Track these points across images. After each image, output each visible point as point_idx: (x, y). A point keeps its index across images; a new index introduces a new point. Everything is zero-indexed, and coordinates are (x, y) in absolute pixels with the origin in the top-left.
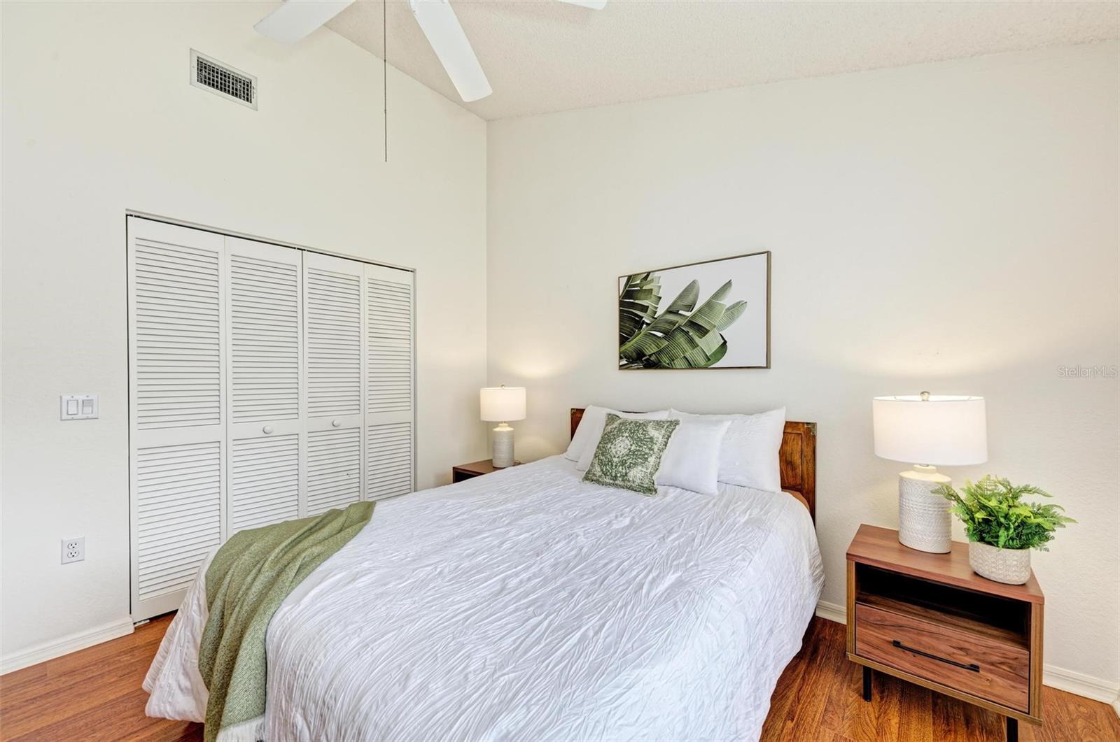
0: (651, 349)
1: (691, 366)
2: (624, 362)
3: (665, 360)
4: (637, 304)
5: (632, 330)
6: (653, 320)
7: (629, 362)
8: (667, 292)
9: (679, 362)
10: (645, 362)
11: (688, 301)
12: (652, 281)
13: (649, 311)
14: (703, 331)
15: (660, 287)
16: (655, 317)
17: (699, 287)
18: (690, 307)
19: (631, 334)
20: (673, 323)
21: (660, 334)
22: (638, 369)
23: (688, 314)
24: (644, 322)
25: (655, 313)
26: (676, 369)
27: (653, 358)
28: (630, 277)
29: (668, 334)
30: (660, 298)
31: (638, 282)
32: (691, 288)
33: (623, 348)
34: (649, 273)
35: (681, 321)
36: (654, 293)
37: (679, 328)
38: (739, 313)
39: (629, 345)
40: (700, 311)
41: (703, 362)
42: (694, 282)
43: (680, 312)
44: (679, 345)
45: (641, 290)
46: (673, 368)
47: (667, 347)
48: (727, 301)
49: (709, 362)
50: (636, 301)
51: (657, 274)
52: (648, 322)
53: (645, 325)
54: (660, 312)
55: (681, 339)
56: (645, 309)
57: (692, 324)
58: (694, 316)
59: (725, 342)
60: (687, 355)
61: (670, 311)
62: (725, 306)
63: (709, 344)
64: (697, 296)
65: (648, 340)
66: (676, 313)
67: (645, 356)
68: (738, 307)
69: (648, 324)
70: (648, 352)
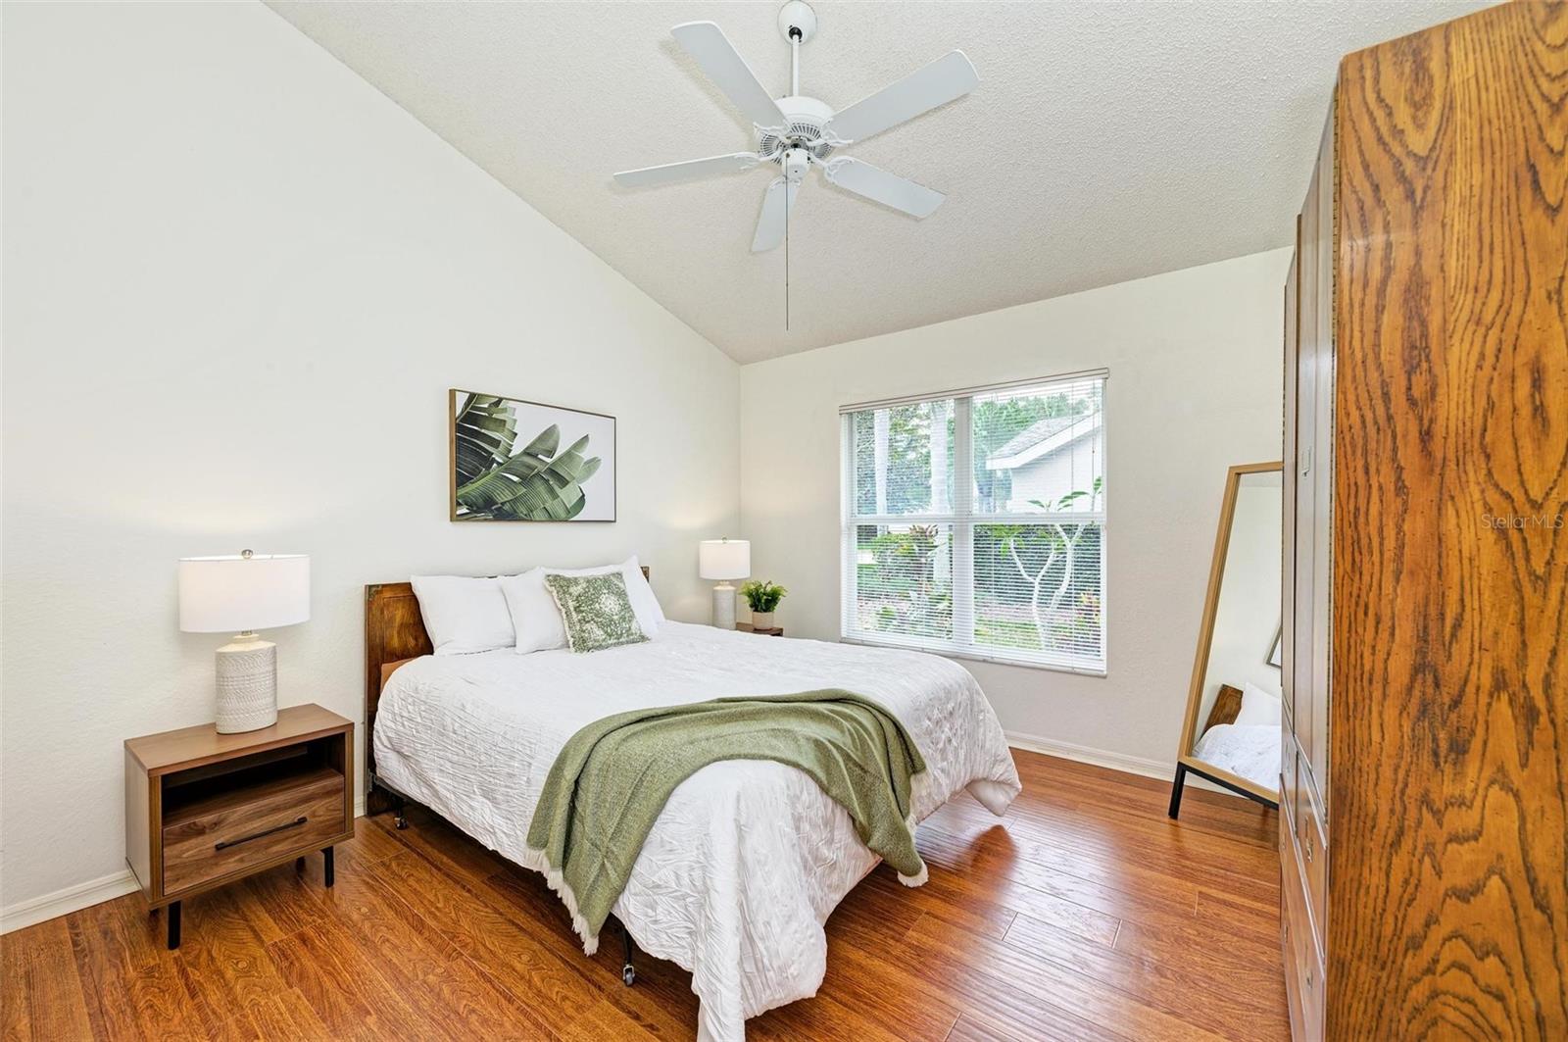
0: (503, 496)
1: (552, 518)
2: (464, 510)
3: (522, 510)
4: (484, 434)
5: (477, 468)
6: (507, 459)
7: (472, 511)
8: (524, 430)
9: (538, 514)
10: (496, 512)
11: (548, 445)
12: (505, 410)
13: (501, 448)
14: (563, 482)
15: (515, 421)
16: (510, 456)
17: (559, 432)
18: (550, 453)
19: (475, 473)
20: (532, 468)
21: (515, 479)
22: (486, 520)
23: (549, 460)
24: (494, 460)
25: (510, 451)
26: (536, 521)
27: (507, 507)
28: (472, 396)
29: (526, 480)
30: (516, 434)
31: (486, 406)
32: (550, 434)
33: (462, 491)
34: (500, 400)
35: (542, 468)
36: (508, 426)
37: (538, 474)
38: (596, 468)
39: (472, 488)
40: (560, 459)
41: (563, 515)
42: (554, 426)
43: (540, 456)
44: (538, 494)
45: (490, 418)
46: (531, 521)
47: (525, 495)
48: (585, 454)
49: (570, 514)
50: (483, 431)
51: (511, 404)
52: (501, 461)
53: (495, 465)
54: (516, 450)
55: (541, 488)
56: (496, 443)
57: (552, 472)
58: (554, 464)
59: (584, 495)
60: (547, 506)
61: (527, 453)
62: (583, 459)
63: (568, 495)
64: (557, 443)
65: (499, 484)
66: (535, 456)
67: (497, 504)
68: (593, 463)
69: (498, 463)
70: (500, 499)
